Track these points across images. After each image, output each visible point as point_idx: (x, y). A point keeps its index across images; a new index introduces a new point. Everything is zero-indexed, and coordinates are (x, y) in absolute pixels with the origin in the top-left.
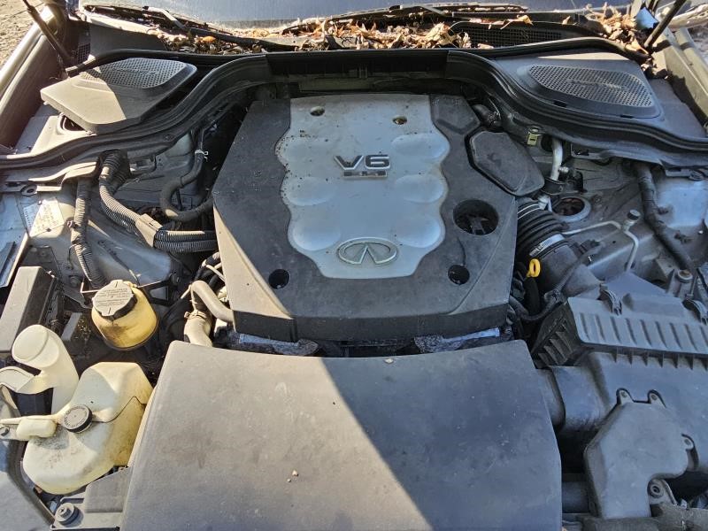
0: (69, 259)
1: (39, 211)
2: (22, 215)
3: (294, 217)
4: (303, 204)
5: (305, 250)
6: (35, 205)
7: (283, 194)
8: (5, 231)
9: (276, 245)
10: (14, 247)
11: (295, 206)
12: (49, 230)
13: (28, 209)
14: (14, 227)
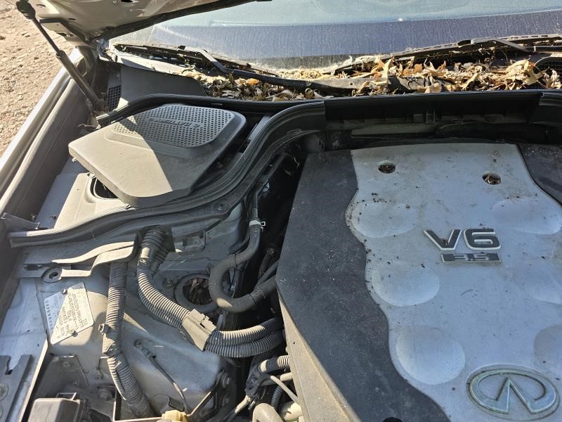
0: (99, 368)
1: (64, 305)
2: (42, 309)
3: (393, 324)
4: (401, 305)
5: (421, 384)
6: (58, 294)
7: (369, 286)
8: (20, 334)
9: (378, 373)
10: (31, 360)
11: (390, 307)
12: (75, 334)
13: (50, 300)
14: (32, 329)
